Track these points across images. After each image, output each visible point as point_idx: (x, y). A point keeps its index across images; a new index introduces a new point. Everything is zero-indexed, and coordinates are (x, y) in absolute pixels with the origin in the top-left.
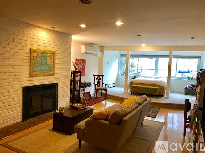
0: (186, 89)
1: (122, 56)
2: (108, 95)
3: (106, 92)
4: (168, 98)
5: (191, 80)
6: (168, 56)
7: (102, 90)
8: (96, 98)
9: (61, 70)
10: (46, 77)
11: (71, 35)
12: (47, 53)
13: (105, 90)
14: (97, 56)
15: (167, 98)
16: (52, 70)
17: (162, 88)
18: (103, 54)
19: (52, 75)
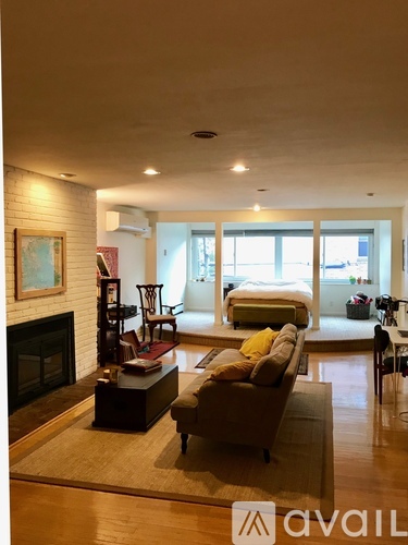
0: (349, 306)
1: (195, 233)
2: (180, 335)
3: (175, 327)
4: (318, 329)
5: (356, 283)
6: (311, 231)
7: (162, 322)
8: (150, 344)
9: (77, 279)
10: (49, 299)
11: (94, 189)
12: (50, 238)
13: (172, 322)
14: (143, 236)
15: (316, 329)
16: (60, 279)
17: (303, 307)
18: (154, 231)
19: (60, 293)
